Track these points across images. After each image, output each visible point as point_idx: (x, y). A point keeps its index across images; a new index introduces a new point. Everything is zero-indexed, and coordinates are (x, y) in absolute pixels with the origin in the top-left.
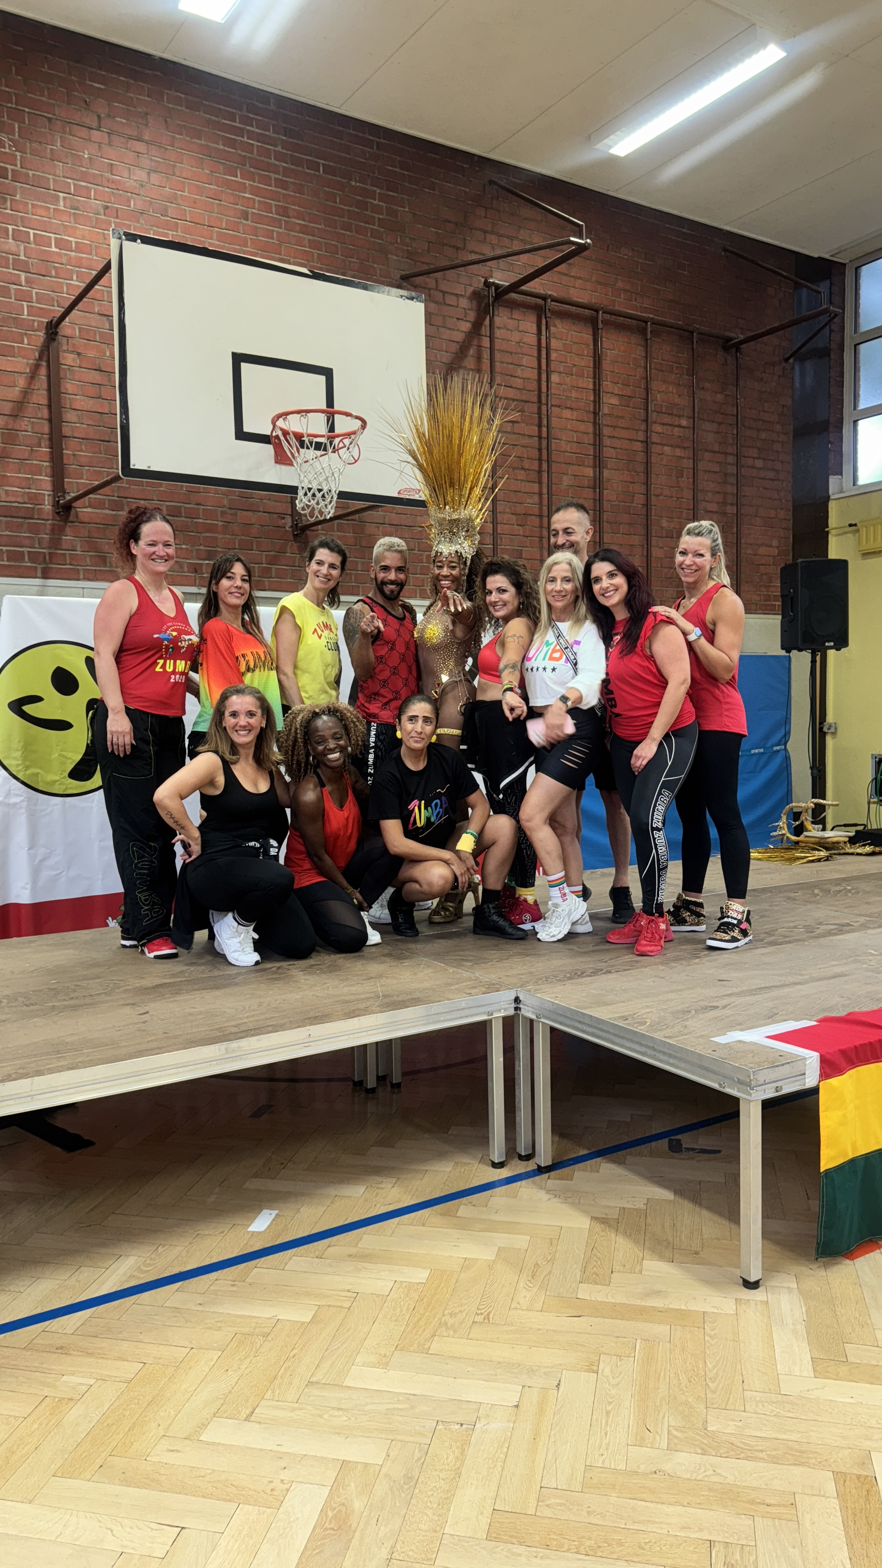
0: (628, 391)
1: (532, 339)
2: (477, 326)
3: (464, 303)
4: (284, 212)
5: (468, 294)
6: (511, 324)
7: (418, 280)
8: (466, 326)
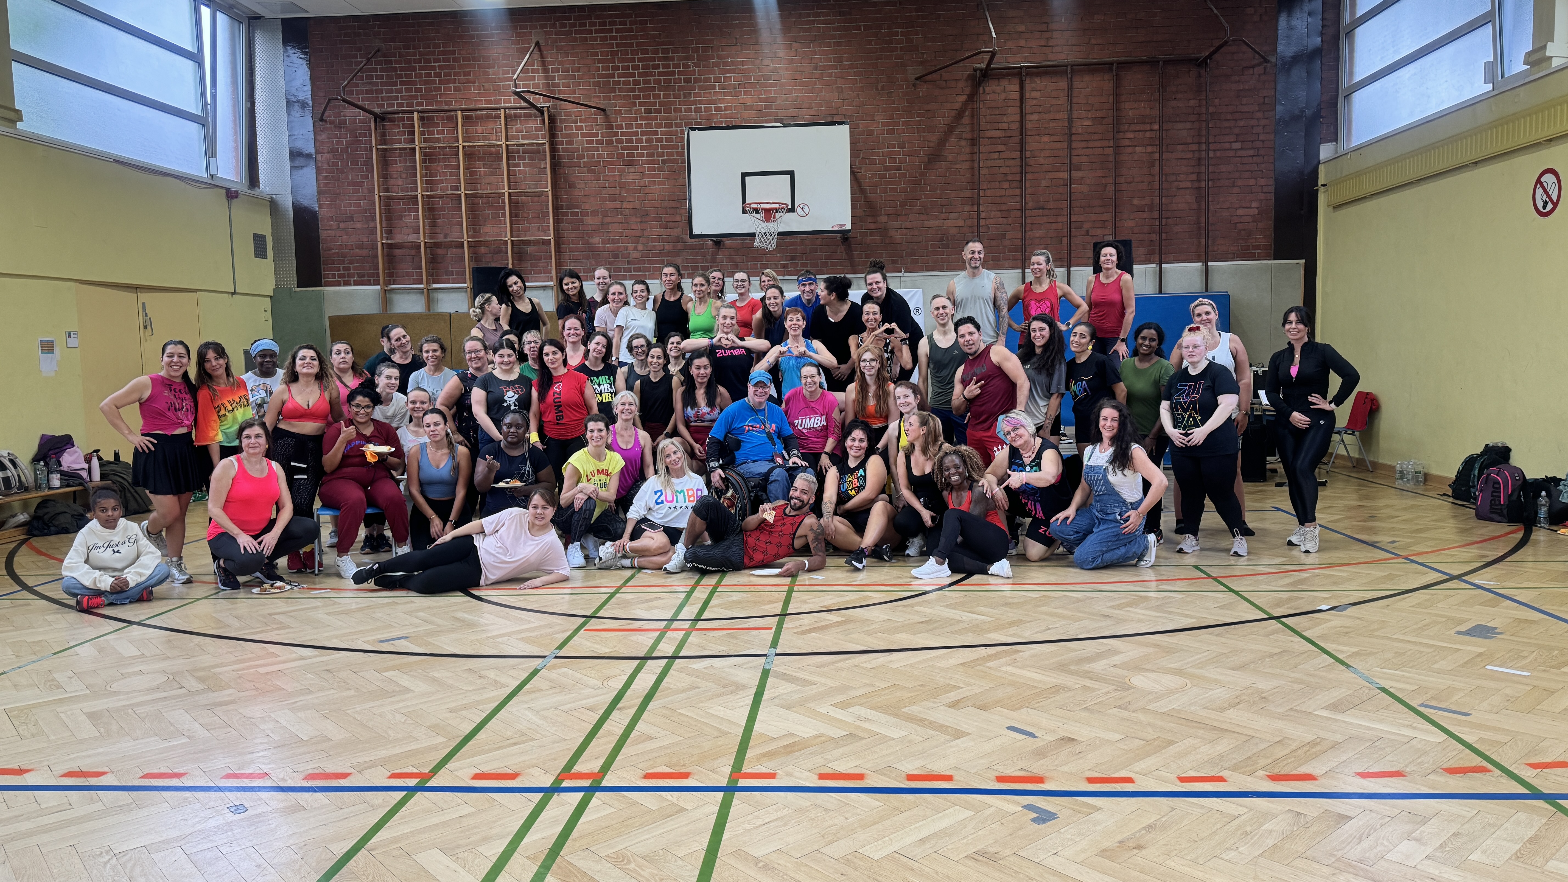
0: (1100, 114)
1: (1016, 95)
2: (972, 97)
3: (961, 84)
4: (840, 59)
5: (965, 76)
6: (998, 89)
7: (929, 77)
8: (963, 98)
